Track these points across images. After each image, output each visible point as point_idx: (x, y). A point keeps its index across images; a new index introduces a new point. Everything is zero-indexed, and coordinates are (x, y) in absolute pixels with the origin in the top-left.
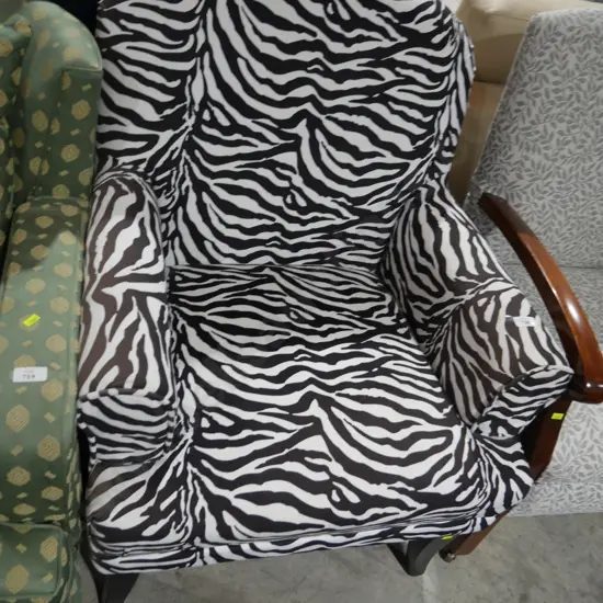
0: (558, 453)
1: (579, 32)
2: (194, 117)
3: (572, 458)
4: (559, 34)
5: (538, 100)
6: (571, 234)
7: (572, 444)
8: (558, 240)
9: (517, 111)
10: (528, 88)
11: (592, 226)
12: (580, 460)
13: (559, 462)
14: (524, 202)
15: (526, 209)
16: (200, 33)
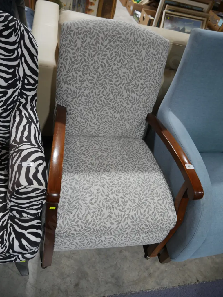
0: (60, 224)
1: (81, 30)
2: (21, 83)
3: (67, 226)
4: (72, 31)
5: (67, 62)
6: (99, 122)
7: (68, 220)
8: (93, 125)
9: (61, 67)
10: (63, 56)
11: (108, 119)
12: (71, 228)
13: (60, 229)
14: (72, 108)
15: (73, 111)
16: (19, 50)
